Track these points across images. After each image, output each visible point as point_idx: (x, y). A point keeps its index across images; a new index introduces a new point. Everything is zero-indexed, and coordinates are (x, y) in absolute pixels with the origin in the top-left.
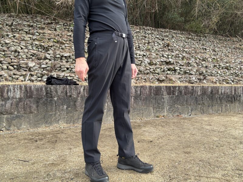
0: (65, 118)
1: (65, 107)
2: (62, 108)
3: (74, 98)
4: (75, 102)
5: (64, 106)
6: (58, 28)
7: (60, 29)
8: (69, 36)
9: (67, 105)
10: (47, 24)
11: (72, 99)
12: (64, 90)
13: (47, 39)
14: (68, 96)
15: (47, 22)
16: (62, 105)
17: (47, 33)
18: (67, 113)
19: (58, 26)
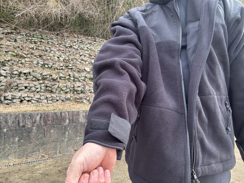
0: (16, 152)
1: (17, 139)
2: (13, 140)
3: (29, 128)
4: (30, 132)
5: (15, 139)
6: (19, 39)
7: (22, 40)
8: (31, 48)
9: (19, 137)
10: (6, 34)
11: (25, 130)
12: (16, 119)
13: (5, 52)
14: (20, 127)
15: (6, 31)
16: (13, 137)
17: (4, 44)
18: (19, 146)
19: (19, 37)
